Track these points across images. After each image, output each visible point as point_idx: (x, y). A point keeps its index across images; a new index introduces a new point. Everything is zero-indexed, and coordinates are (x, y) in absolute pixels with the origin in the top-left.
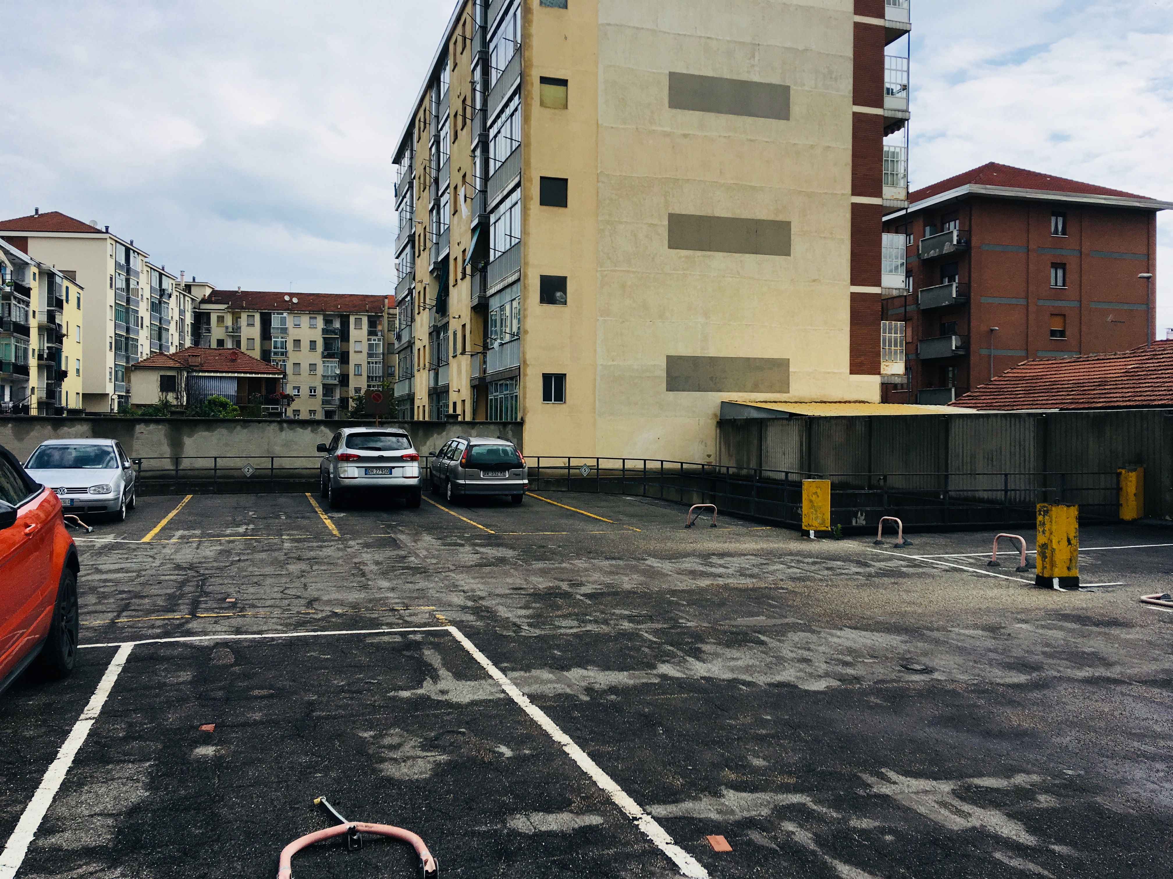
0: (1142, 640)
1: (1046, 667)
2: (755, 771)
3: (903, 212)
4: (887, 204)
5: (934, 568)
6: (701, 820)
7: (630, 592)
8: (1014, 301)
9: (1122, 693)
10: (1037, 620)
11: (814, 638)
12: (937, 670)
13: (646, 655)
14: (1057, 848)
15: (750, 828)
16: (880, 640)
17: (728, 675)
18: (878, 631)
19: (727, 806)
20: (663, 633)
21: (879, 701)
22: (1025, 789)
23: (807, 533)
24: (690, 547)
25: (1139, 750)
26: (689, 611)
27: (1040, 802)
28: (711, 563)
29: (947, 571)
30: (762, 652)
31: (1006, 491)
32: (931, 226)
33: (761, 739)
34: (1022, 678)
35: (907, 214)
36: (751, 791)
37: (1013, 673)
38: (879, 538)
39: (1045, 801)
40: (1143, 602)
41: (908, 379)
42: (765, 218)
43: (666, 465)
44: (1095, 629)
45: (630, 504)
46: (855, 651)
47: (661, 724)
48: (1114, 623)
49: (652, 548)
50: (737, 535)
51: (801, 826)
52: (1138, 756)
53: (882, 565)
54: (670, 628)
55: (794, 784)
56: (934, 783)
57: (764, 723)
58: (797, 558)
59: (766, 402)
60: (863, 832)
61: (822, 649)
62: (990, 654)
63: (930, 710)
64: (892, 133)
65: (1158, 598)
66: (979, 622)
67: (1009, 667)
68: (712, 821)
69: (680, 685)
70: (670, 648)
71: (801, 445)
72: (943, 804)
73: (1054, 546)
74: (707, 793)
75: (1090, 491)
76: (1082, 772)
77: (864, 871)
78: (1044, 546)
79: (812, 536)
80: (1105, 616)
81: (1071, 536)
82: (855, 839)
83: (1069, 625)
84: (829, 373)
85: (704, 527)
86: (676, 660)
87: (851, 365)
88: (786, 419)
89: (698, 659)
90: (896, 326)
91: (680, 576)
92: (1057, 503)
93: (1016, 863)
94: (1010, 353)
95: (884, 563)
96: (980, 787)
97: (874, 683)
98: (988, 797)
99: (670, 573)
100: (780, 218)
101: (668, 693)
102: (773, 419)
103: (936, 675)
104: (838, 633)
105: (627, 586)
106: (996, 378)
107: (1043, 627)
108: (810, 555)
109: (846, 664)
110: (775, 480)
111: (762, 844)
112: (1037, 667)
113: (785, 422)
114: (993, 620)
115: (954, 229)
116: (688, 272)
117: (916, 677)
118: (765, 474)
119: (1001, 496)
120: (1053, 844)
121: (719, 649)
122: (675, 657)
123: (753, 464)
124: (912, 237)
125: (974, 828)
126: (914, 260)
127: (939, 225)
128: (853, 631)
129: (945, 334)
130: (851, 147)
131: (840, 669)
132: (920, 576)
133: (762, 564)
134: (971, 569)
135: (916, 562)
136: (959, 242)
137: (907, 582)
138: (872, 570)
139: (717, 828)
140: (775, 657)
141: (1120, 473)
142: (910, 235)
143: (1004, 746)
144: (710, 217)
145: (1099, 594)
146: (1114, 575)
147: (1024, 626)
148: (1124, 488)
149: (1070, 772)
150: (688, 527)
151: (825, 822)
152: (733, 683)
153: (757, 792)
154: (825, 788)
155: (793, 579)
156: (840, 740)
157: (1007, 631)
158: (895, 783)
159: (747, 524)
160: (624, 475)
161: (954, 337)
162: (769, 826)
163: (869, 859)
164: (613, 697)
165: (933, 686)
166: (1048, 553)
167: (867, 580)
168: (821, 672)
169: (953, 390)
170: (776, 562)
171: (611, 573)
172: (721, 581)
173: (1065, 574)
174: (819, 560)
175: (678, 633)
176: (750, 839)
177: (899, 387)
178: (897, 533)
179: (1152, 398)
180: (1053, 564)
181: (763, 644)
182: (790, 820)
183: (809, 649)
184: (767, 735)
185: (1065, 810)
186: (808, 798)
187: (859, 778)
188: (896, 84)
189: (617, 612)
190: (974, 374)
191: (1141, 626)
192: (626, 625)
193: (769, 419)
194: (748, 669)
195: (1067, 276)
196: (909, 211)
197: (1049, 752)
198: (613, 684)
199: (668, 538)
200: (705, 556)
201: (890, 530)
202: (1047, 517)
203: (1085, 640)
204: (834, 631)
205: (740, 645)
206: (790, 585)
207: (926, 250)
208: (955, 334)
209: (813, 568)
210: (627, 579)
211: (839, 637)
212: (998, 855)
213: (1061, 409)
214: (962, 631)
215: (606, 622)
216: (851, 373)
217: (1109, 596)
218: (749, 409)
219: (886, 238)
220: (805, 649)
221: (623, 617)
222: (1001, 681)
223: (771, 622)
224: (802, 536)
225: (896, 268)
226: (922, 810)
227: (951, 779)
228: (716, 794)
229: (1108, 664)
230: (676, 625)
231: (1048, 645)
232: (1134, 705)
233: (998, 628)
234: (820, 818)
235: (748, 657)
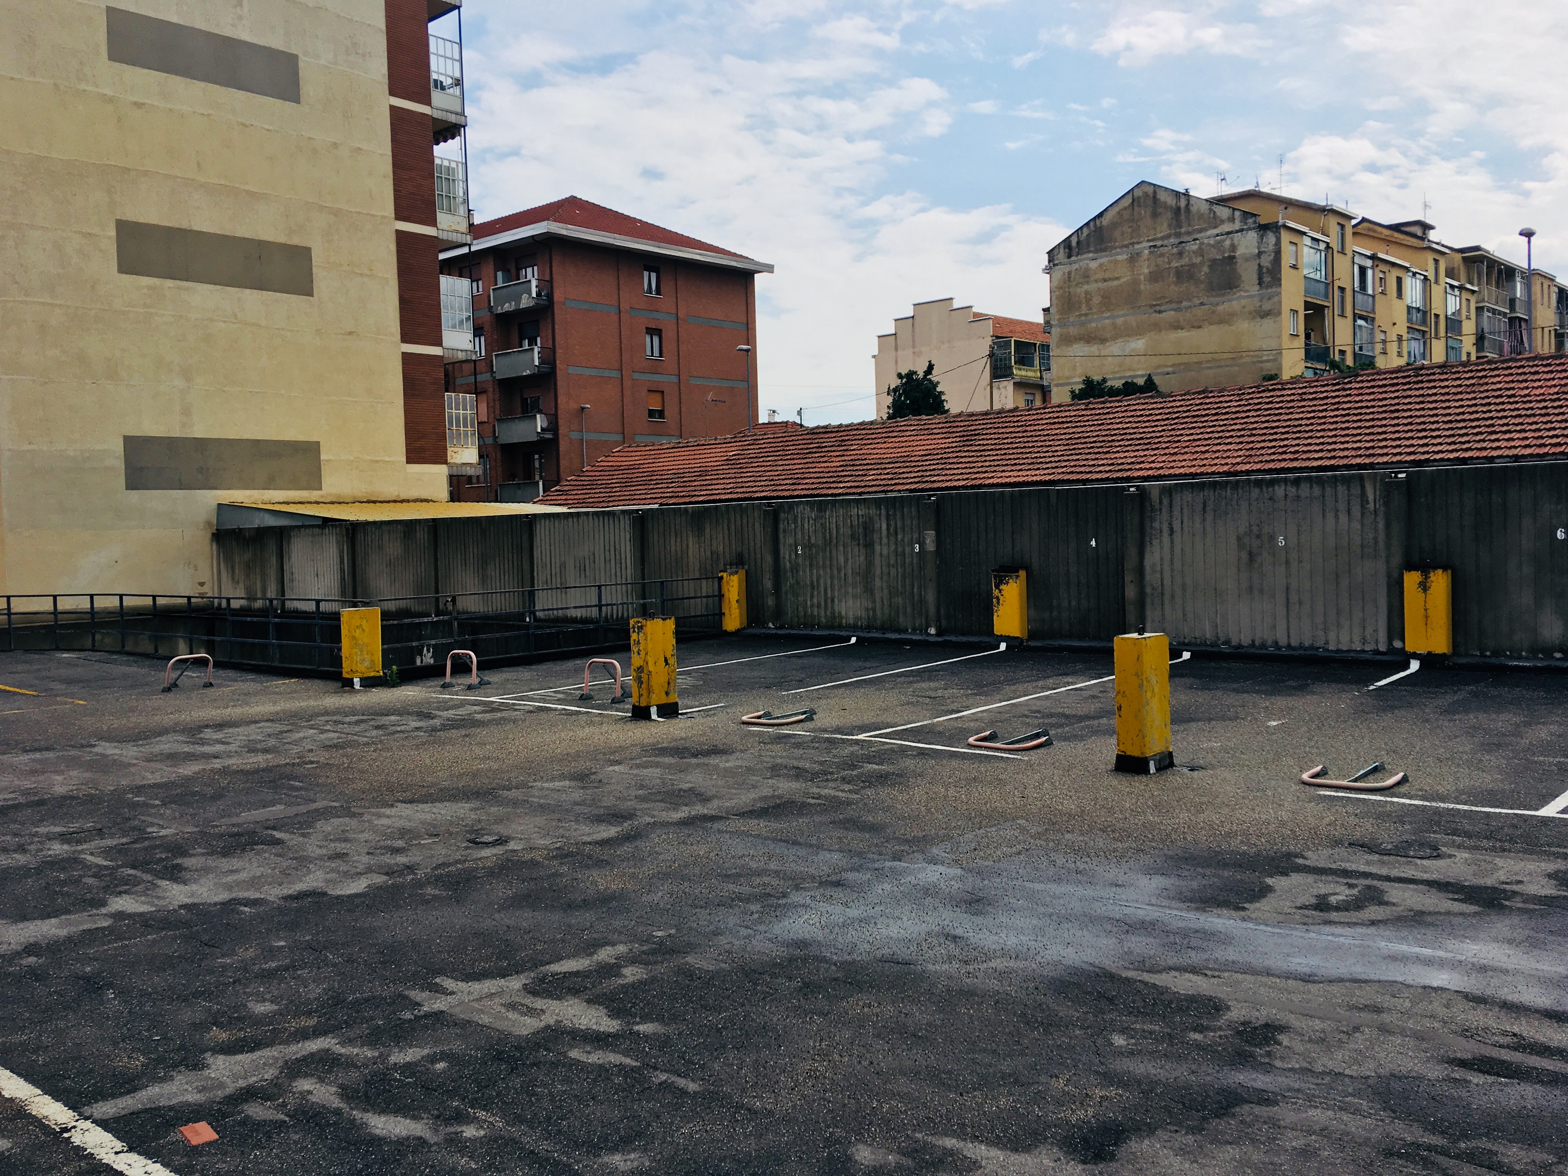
0: (741, 767)
1: (638, 813)
2: (258, 1021)
3: (465, 250)
4: (443, 236)
5: (516, 710)
6: (171, 1108)
7: (64, 798)
8: (606, 373)
9: (719, 830)
10: (631, 759)
11: (353, 823)
12: (513, 838)
13: (90, 889)
14: (641, 1028)
15: (246, 1101)
16: (443, 812)
17: (223, 896)
18: (441, 801)
19: (213, 1079)
20: (120, 851)
21: (437, 892)
22: (608, 964)
23: (349, 683)
24: (167, 720)
25: (734, 892)
26: (164, 814)
27: (626, 977)
28: (201, 739)
29: (531, 712)
30: (279, 855)
31: (600, 606)
32: (503, 271)
33: (268, 976)
34: (611, 831)
35: (470, 253)
36: (252, 1050)
37: (602, 827)
38: (448, 678)
39: (631, 974)
40: (744, 723)
41: (485, 470)
42: (271, 239)
43: (128, 602)
44: (694, 761)
45: (69, 664)
46: (409, 831)
47: (110, 985)
48: (715, 751)
49: (105, 728)
50: (245, 694)
51: (321, 1080)
52: (733, 900)
53: (450, 713)
54: (132, 843)
55: (315, 1026)
56: (502, 982)
57: (272, 953)
58: (335, 718)
59: (288, 503)
60: (408, 1068)
61: (366, 836)
62: (577, 807)
63: (502, 890)
64: (445, 141)
65: (759, 717)
66: (566, 770)
67: (599, 819)
68: (188, 1104)
69: (145, 922)
70: (131, 872)
71: (342, 562)
72: (512, 1006)
73: (651, 669)
74: (182, 1068)
75: (692, 601)
76: (673, 931)
77: (405, 1117)
78: (640, 669)
79: (357, 686)
80: (705, 744)
81: (668, 656)
82: (395, 1080)
83: (668, 760)
84: (377, 462)
85: (195, 687)
86: (139, 888)
87: (408, 451)
88: (318, 526)
89: (175, 879)
90: (464, 399)
91: (152, 764)
92: (652, 616)
93: (596, 1057)
94: (605, 437)
95: (453, 712)
96: (557, 974)
97: (433, 869)
98: (566, 984)
99: (135, 761)
100: (296, 241)
101: (126, 939)
102: (299, 527)
103: (512, 845)
104: (388, 811)
105: (60, 790)
106: (589, 468)
107: (638, 766)
108: (353, 712)
109: (397, 851)
110: (305, 612)
111: (263, 1118)
112: (629, 816)
113: (316, 531)
114: (582, 765)
115: (532, 276)
116: (153, 310)
117: (486, 852)
118: (290, 605)
119: (594, 613)
120: (638, 1024)
121: (211, 862)
122: (139, 884)
123: (272, 593)
124: (480, 283)
125: (548, 1027)
126: (484, 314)
127: (513, 271)
128: (409, 805)
129: (528, 411)
130: (390, 153)
131: (388, 859)
132: (498, 722)
133: (281, 732)
134: (560, 707)
135: (494, 706)
136: (539, 294)
137: (482, 733)
138: (437, 722)
139: (194, 1114)
140: (296, 859)
141: (722, 578)
142: (477, 281)
143: (588, 917)
144: (185, 230)
145: (699, 720)
146: (715, 695)
147: (616, 768)
148: (726, 596)
149: (660, 934)
150: (167, 690)
151: (356, 1067)
152: (229, 906)
153: (259, 1049)
154: (358, 1021)
155: (327, 747)
156: (382, 953)
157: (600, 777)
158: (452, 993)
159: (263, 678)
160: (56, 620)
161: (538, 416)
162: (276, 1091)
163: (413, 1101)
164: (32, 960)
165: (508, 860)
166: (644, 677)
167: (430, 736)
168: (361, 868)
169: (541, 483)
170: (304, 727)
171: (33, 772)
172: (217, 764)
173: (664, 700)
174: (365, 717)
175: (146, 849)
176: (247, 1116)
177: (474, 480)
178: (471, 670)
179: (754, 489)
180: (649, 691)
181: (278, 844)
182: (306, 1076)
183: (346, 840)
184: (277, 969)
185: (653, 980)
186: (333, 1041)
187: (406, 998)
188: (446, 75)
189: (42, 830)
190: (564, 463)
191: (742, 751)
192: (58, 849)
193: (293, 528)
194: (254, 882)
195: (664, 344)
196: (473, 249)
197: (638, 914)
198: (32, 940)
199: (132, 710)
200: (193, 731)
201: (460, 667)
202: (641, 635)
203: (682, 775)
204: (383, 810)
205: (243, 850)
206: (323, 757)
207: (500, 302)
208: (540, 412)
209: (357, 729)
210: (59, 778)
211: (388, 817)
212: (574, 1054)
213: (661, 505)
214: (546, 785)
215: (21, 849)
216: (409, 461)
217: (710, 721)
218: (262, 514)
219: (446, 281)
220: (339, 840)
221: (50, 837)
222: (588, 839)
223: (292, 811)
224: (343, 686)
225: (461, 322)
226: (485, 1019)
227: (522, 972)
228: (198, 1066)
229: (705, 799)
230: (141, 834)
231: (642, 787)
232: (730, 842)
233: (587, 775)
234: (349, 1063)
235: (256, 864)
